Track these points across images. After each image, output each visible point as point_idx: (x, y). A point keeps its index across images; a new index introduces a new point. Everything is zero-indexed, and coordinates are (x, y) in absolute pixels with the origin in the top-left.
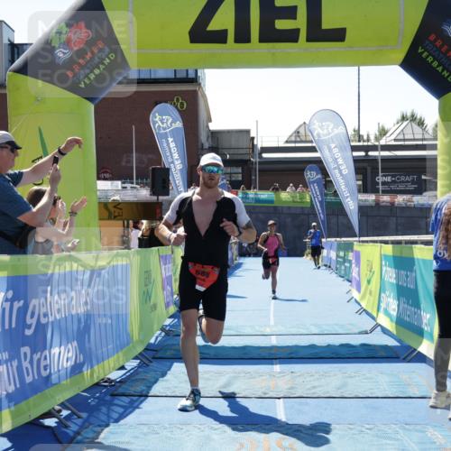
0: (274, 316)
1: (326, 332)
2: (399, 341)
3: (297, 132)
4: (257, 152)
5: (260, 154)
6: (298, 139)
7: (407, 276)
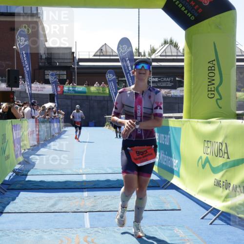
0: (85, 163)
1: (117, 172)
2: (159, 177)
3: (101, 50)
4: (76, 62)
5: (78, 63)
6: (101, 54)
7: (165, 138)
